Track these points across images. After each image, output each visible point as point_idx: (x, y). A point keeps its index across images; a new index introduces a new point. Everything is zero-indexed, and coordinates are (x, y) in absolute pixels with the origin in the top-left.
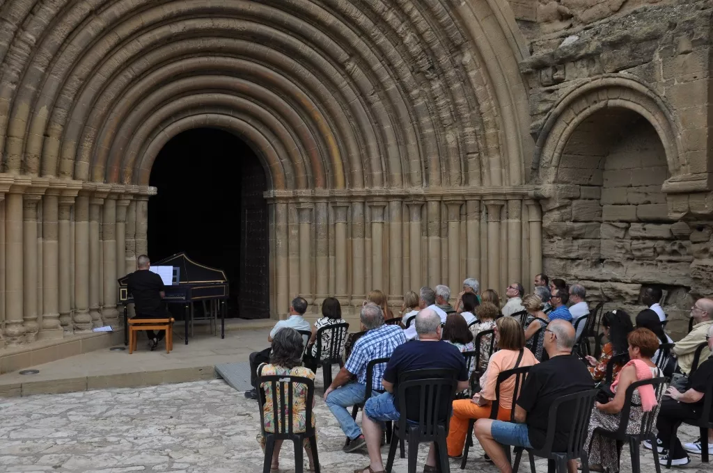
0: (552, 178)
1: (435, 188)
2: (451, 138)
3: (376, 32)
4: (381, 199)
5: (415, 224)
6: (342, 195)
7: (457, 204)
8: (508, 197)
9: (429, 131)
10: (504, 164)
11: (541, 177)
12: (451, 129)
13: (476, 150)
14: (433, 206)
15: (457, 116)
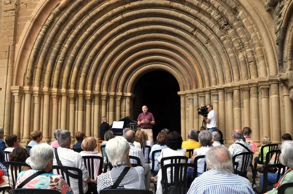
0: (289, 67)
1: (236, 83)
2: (240, 56)
3: (199, 15)
4: (214, 91)
5: (229, 102)
6: (200, 91)
7: (247, 90)
8: (270, 83)
9: (231, 55)
10: (267, 65)
11: (285, 68)
12: (241, 52)
13: (253, 60)
14: (236, 92)
15: (242, 45)
